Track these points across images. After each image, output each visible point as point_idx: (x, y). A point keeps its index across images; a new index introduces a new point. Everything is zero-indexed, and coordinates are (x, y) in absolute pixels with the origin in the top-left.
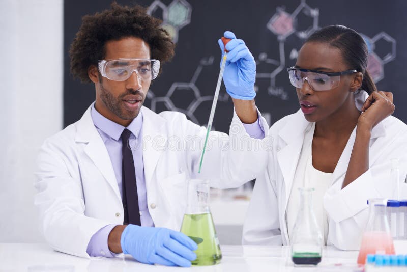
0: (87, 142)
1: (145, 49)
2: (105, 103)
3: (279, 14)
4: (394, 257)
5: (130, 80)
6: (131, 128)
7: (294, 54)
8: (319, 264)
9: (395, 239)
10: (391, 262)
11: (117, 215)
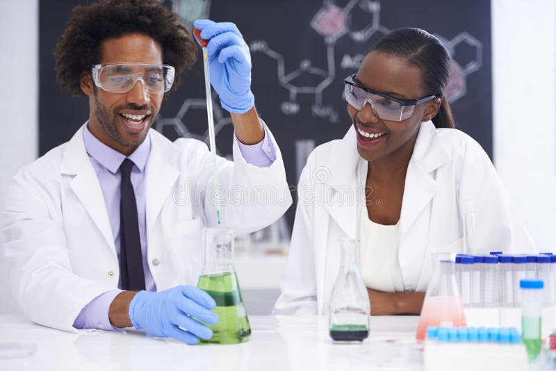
0: (74, 174)
1: (154, 50)
2: (101, 122)
3: (327, 9)
4: (463, 330)
5: (134, 91)
6: (134, 158)
7: (347, 62)
8: (365, 340)
9: (466, 306)
10: (459, 337)
11: (111, 274)
